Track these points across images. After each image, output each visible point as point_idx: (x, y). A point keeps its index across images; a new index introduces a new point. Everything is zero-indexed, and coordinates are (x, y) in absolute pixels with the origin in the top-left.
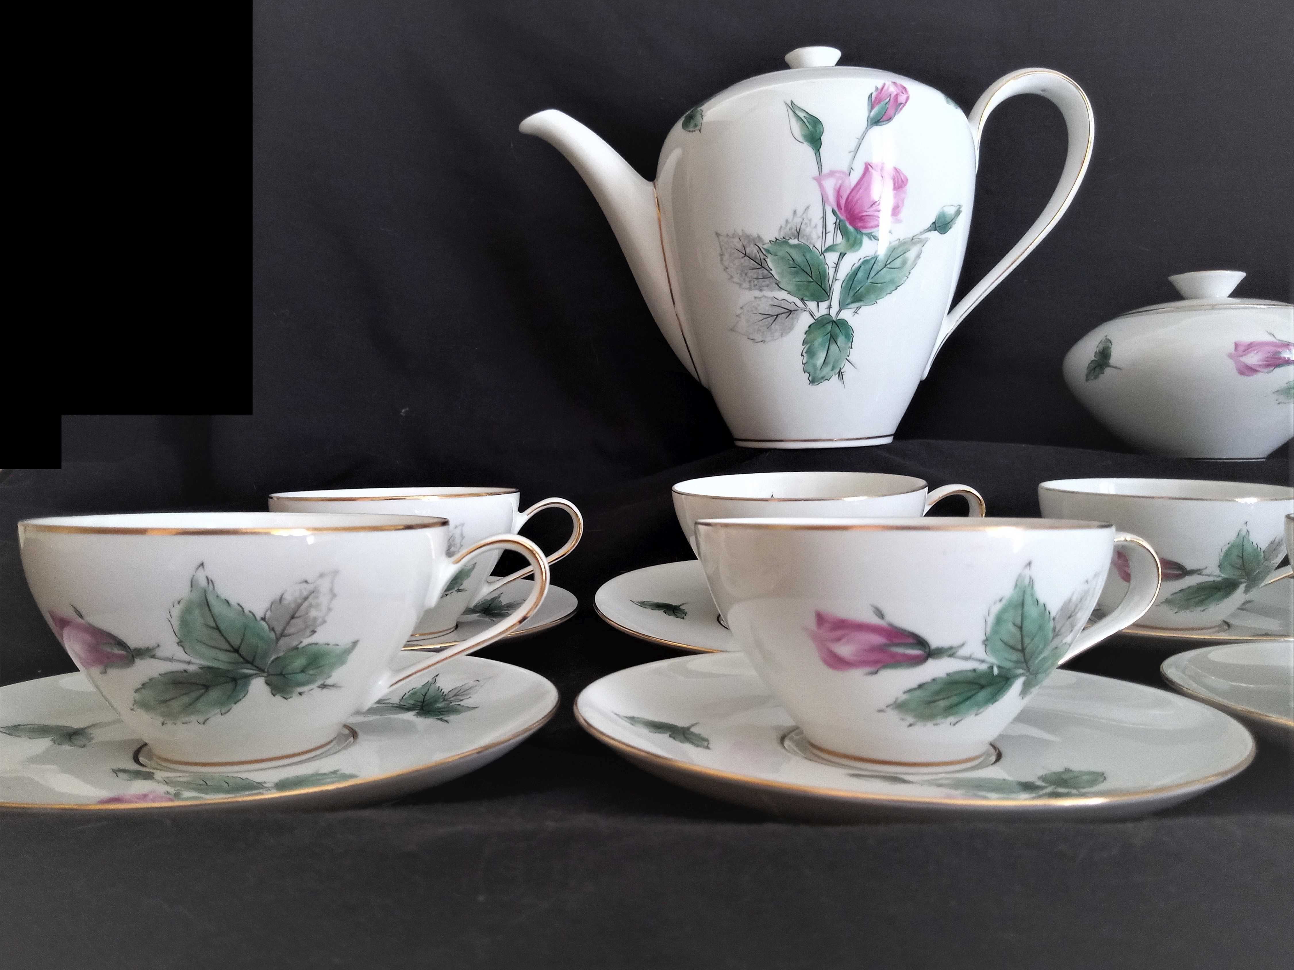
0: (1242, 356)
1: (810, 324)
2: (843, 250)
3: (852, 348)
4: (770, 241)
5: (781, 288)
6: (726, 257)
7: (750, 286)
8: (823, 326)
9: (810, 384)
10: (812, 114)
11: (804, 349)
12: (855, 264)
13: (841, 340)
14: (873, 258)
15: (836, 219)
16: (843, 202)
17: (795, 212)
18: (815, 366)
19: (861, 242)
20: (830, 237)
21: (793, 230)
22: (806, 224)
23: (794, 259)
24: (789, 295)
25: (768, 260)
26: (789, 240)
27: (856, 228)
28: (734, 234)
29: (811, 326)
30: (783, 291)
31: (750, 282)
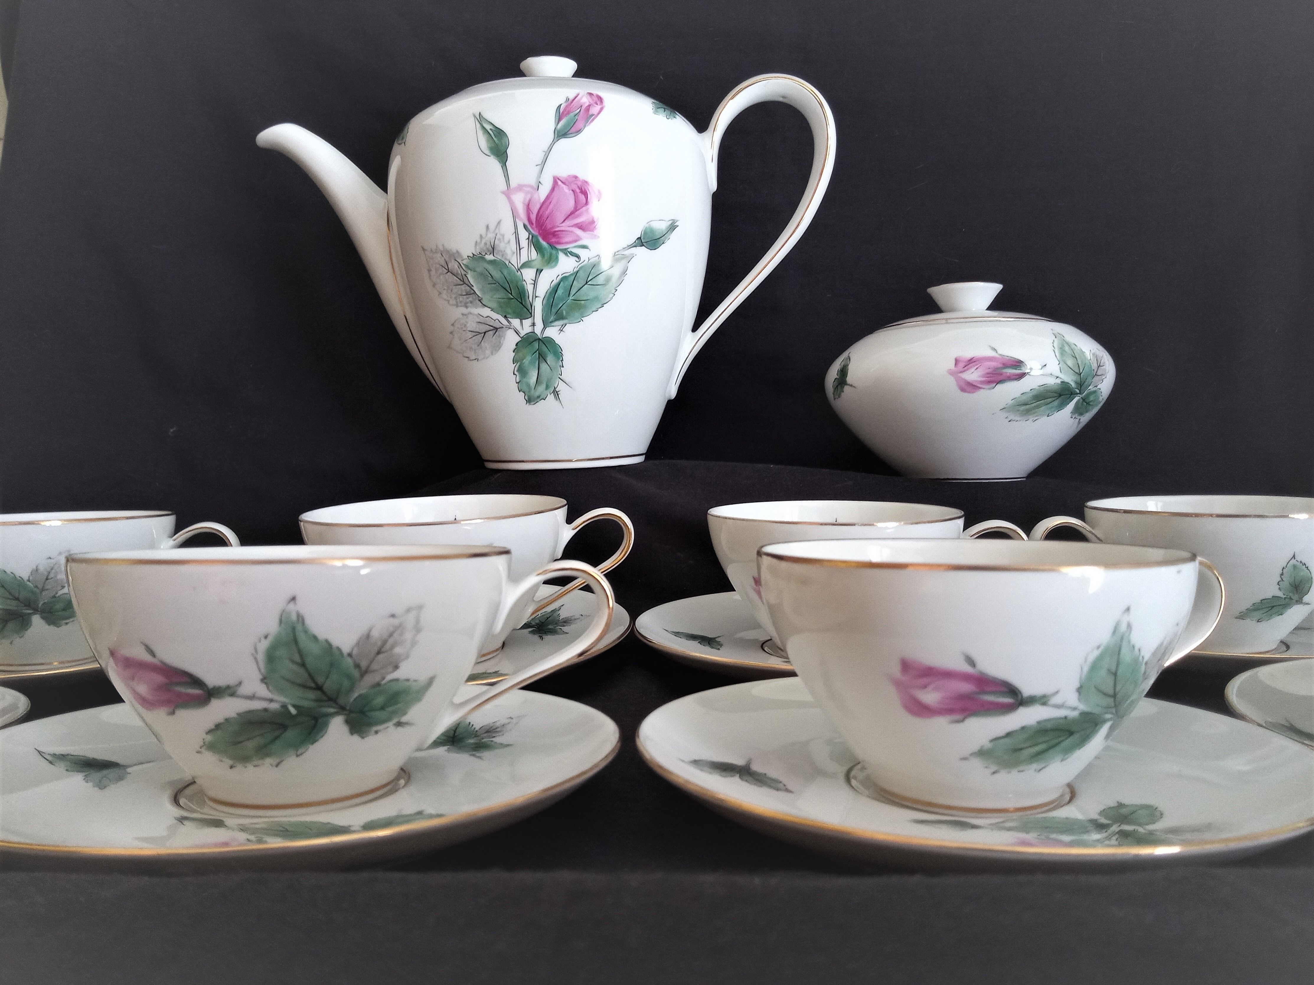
0: (961, 372)
1: (517, 342)
2: (540, 267)
3: (563, 367)
4: (468, 257)
5: (483, 305)
6: (433, 273)
7: (457, 302)
8: (530, 344)
9: (527, 403)
10: (498, 127)
11: (515, 367)
12: (553, 280)
13: (550, 358)
14: (572, 275)
15: (528, 234)
16: (533, 217)
17: (487, 227)
18: (528, 385)
19: (557, 258)
20: (524, 252)
21: (488, 246)
22: (499, 239)
23: (492, 275)
24: (492, 312)
25: (469, 276)
26: (485, 255)
27: (550, 244)
28: (437, 250)
29: (518, 344)
30: (486, 308)
31: (456, 298)
